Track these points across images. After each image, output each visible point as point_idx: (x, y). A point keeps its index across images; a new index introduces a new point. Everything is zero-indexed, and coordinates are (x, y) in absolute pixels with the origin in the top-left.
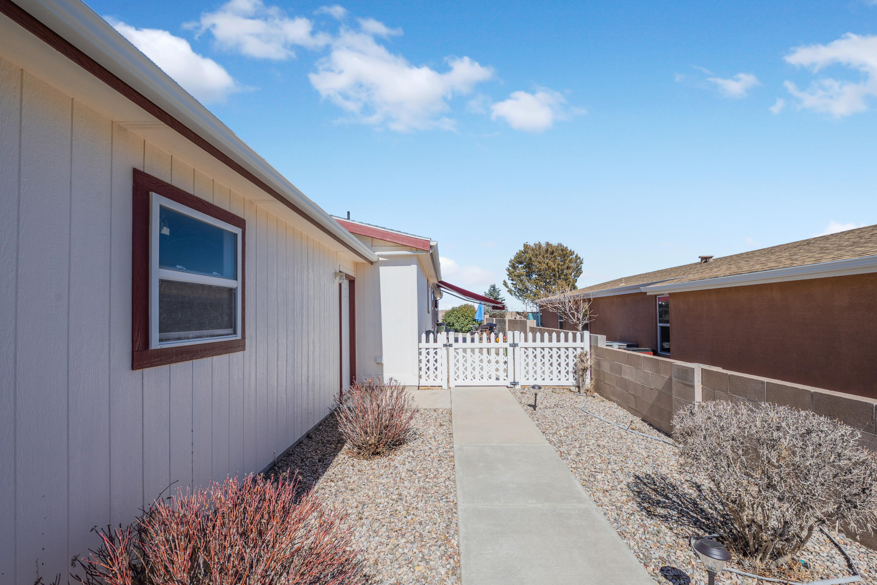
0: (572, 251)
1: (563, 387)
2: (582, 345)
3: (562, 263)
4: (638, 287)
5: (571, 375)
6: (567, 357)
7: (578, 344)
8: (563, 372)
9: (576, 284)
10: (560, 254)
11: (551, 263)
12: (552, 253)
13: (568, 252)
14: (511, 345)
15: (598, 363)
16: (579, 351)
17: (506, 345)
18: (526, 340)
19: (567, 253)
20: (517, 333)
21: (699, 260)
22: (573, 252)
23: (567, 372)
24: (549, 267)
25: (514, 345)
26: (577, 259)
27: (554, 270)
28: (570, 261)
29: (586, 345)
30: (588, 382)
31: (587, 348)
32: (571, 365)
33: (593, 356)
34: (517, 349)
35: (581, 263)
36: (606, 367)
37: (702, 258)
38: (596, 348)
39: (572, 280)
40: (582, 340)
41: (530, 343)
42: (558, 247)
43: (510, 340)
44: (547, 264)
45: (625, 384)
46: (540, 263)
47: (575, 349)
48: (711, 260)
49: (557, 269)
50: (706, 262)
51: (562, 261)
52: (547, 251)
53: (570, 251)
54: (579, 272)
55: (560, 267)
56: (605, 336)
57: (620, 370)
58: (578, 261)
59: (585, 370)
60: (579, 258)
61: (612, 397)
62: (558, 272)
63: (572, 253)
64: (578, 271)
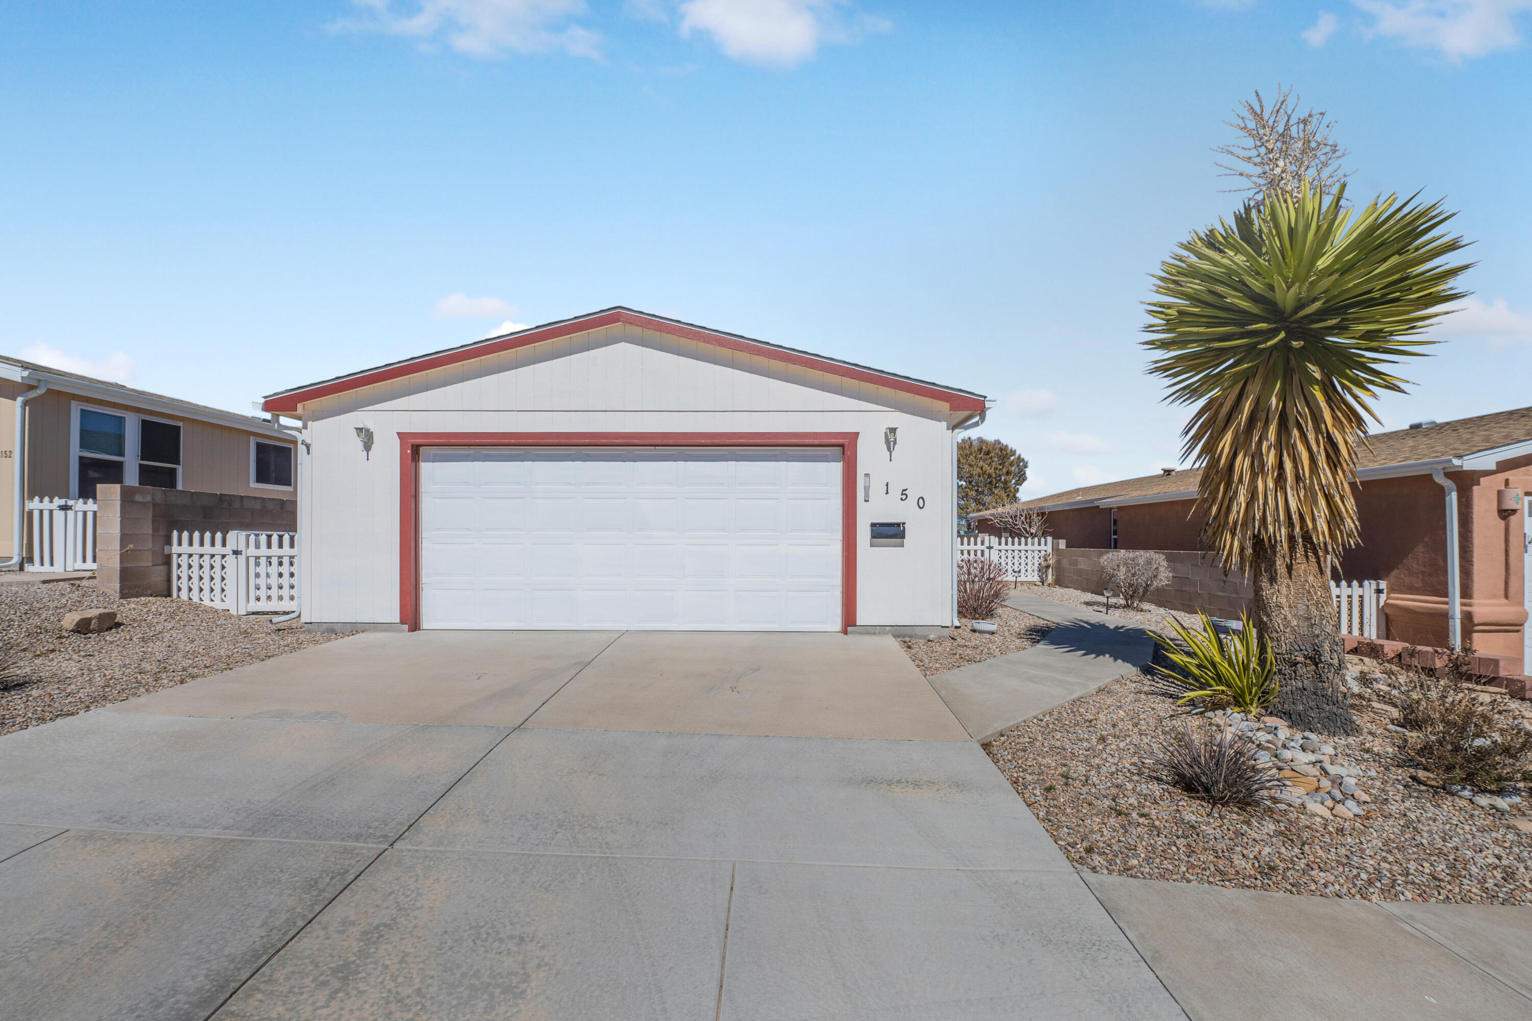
0: (1013, 449)
1: (1029, 583)
2: (1045, 548)
3: (1001, 467)
4: (1092, 501)
5: (1036, 572)
6: (1033, 558)
7: (1043, 547)
8: (1030, 571)
9: (1018, 495)
10: (998, 454)
11: (986, 467)
12: (988, 453)
13: (1009, 451)
14: (987, 548)
15: (1058, 562)
16: (1043, 553)
17: (984, 548)
18: (1000, 544)
19: (1007, 454)
20: (992, 537)
21: (1162, 472)
22: (1015, 451)
23: (1033, 571)
24: (984, 473)
25: (990, 548)
26: (1020, 462)
27: (990, 476)
28: (1011, 464)
29: (1049, 548)
30: (1050, 578)
31: (1050, 550)
32: (1037, 564)
33: (1055, 557)
34: (992, 550)
35: (1026, 466)
36: (1065, 563)
37: (1165, 471)
38: (1058, 549)
39: (1013, 490)
40: (1046, 545)
41: (1003, 546)
42: (995, 444)
43: (987, 544)
44: (982, 468)
45: (1079, 572)
46: (971, 465)
47: (1040, 551)
48: (1173, 473)
49: (994, 475)
50: (1169, 475)
51: (1000, 464)
52: (980, 450)
53: (1011, 451)
54: (1022, 478)
55: (997, 472)
56: (1065, 541)
57: (1076, 563)
58: (1021, 464)
59: (1048, 567)
60: (1023, 460)
61: (1069, 585)
62: (995, 478)
63: (1013, 453)
64: (1020, 477)
